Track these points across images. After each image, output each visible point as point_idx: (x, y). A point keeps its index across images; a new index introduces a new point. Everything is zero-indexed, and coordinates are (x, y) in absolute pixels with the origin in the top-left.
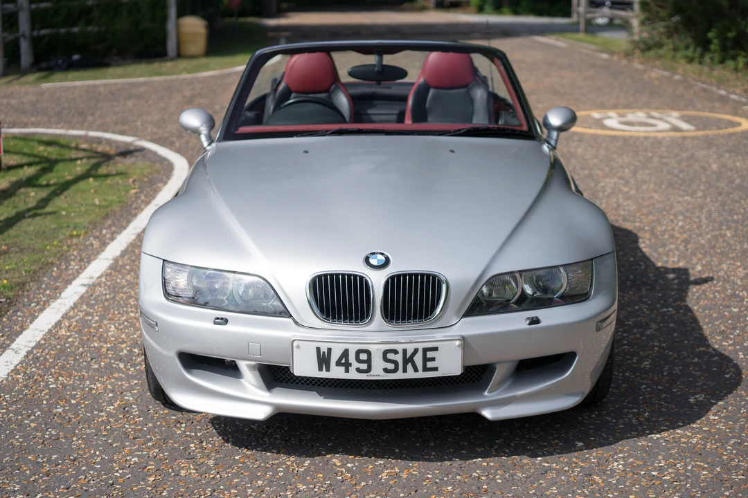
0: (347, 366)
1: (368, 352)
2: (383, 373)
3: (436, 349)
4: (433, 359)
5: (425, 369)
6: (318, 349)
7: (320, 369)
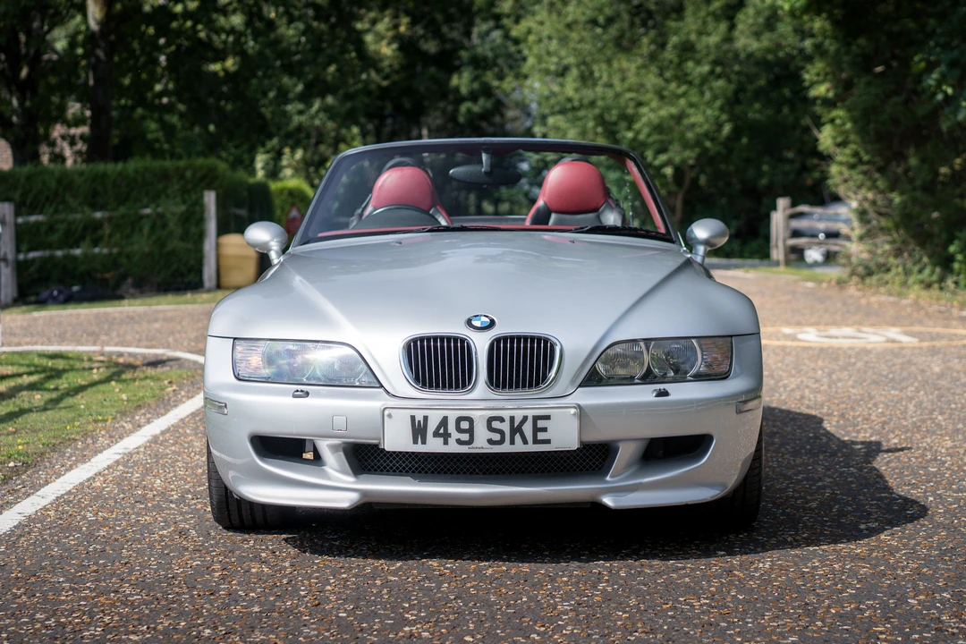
0: (446, 436)
1: (470, 420)
2: (486, 445)
3: (548, 418)
4: (545, 430)
5: (536, 441)
6: (413, 418)
7: (415, 442)
